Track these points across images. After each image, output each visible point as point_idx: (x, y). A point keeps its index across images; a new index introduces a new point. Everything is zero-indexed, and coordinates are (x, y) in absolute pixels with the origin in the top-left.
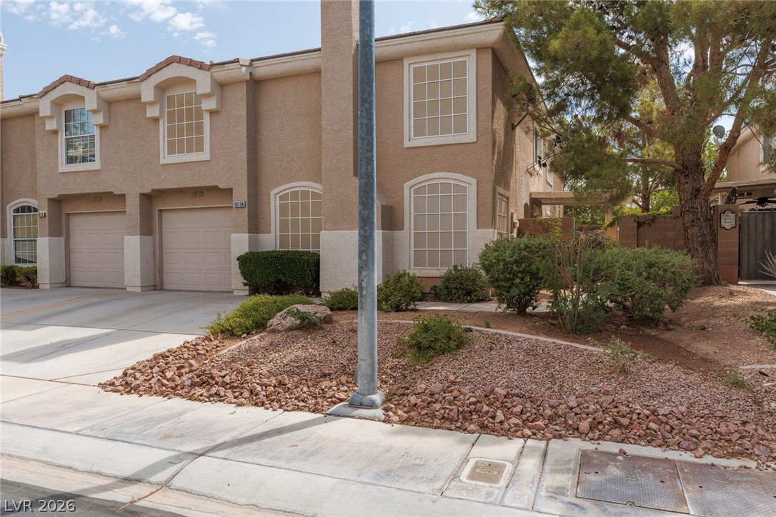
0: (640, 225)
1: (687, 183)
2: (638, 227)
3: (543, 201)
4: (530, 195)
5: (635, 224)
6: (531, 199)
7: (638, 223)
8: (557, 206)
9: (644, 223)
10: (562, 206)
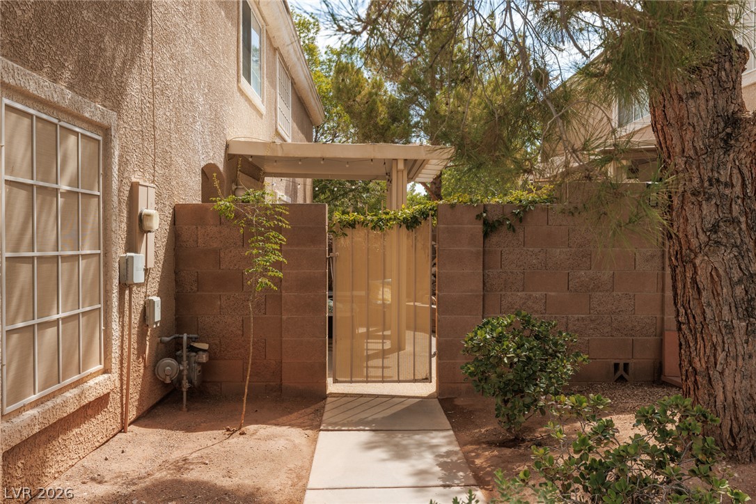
0: (490, 228)
1: (694, 95)
2: (486, 235)
3: (268, 169)
4: (227, 146)
5: (479, 227)
6: (230, 158)
7: (486, 223)
8: (299, 180)
9: (500, 223)
10: (309, 181)
